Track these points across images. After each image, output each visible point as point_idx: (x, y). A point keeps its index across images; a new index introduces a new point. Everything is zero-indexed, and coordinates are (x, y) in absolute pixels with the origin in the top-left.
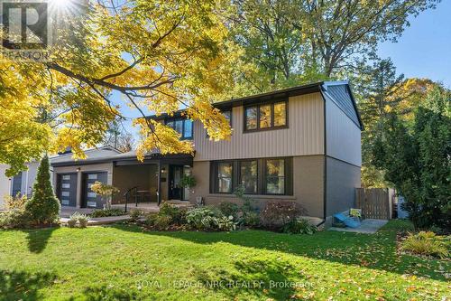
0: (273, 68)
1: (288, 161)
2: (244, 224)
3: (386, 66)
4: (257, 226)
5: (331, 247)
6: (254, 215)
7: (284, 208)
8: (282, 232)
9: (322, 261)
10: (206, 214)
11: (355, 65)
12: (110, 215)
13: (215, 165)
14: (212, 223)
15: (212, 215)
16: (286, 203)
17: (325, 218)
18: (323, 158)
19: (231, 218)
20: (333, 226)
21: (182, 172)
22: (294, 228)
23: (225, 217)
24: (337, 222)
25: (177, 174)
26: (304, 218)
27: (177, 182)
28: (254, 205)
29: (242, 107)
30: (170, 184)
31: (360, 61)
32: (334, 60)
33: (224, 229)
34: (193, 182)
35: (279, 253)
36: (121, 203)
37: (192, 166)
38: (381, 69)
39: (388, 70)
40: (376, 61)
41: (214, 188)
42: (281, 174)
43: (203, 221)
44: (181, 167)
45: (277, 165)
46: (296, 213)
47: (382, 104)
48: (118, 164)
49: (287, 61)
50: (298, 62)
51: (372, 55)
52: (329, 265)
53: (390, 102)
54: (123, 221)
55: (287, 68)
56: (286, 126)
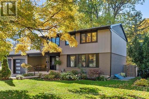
0: (91, 13)
1: (97, 55)
2: (81, 78)
3: (138, 14)
4: (86, 79)
5: (111, 84)
6: (85, 75)
7: (96, 72)
8: (95, 80)
9: (108, 88)
10: (68, 74)
11: (126, 13)
12: (29, 76)
13: (69, 56)
14: (70, 77)
15: (70, 75)
16: (96, 70)
17: (110, 76)
18: (110, 54)
19: (76, 76)
20: (114, 79)
21: (55, 59)
22: (99, 79)
23: (74, 76)
24: (115, 77)
25: (53, 60)
26: (103, 76)
27: (53, 63)
28: (84, 71)
29: (79, 34)
30: (50, 64)
31: (128, 12)
32: (117, 10)
33: (74, 79)
34: (60, 63)
35: (94, 86)
36: (33, 71)
37: (59, 57)
38: (136, 15)
39: (139, 16)
40: (135, 12)
41: (69, 65)
42: (95, 60)
43: (67, 77)
44: (55, 57)
45: (93, 56)
46: (100, 74)
47: (136, 31)
48: (29, 56)
49: (97, 9)
50: (102, 10)
51: (133, 9)
52: (110, 88)
53: (139, 30)
54: (35, 77)
55: (97, 13)
56: (97, 42)
